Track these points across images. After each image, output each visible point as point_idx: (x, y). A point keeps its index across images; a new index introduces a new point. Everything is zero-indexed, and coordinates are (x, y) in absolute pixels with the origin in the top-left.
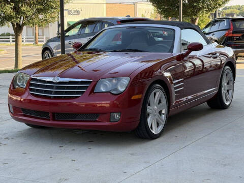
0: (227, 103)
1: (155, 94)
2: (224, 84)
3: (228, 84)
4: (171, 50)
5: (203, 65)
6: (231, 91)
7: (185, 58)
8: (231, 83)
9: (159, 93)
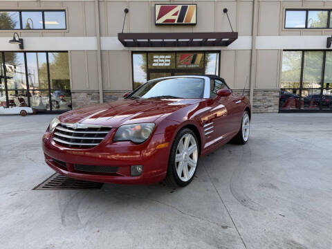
1: (184, 139)
9: (189, 137)
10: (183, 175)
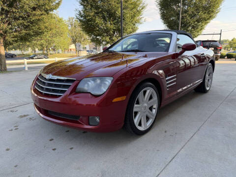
0: (208, 89)
1: (145, 92)
2: (207, 76)
3: (209, 75)
4: (167, 50)
5: (191, 63)
6: (210, 80)
7: (179, 57)
8: (211, 75)
9: (150, 91)
10: (140, 124)
